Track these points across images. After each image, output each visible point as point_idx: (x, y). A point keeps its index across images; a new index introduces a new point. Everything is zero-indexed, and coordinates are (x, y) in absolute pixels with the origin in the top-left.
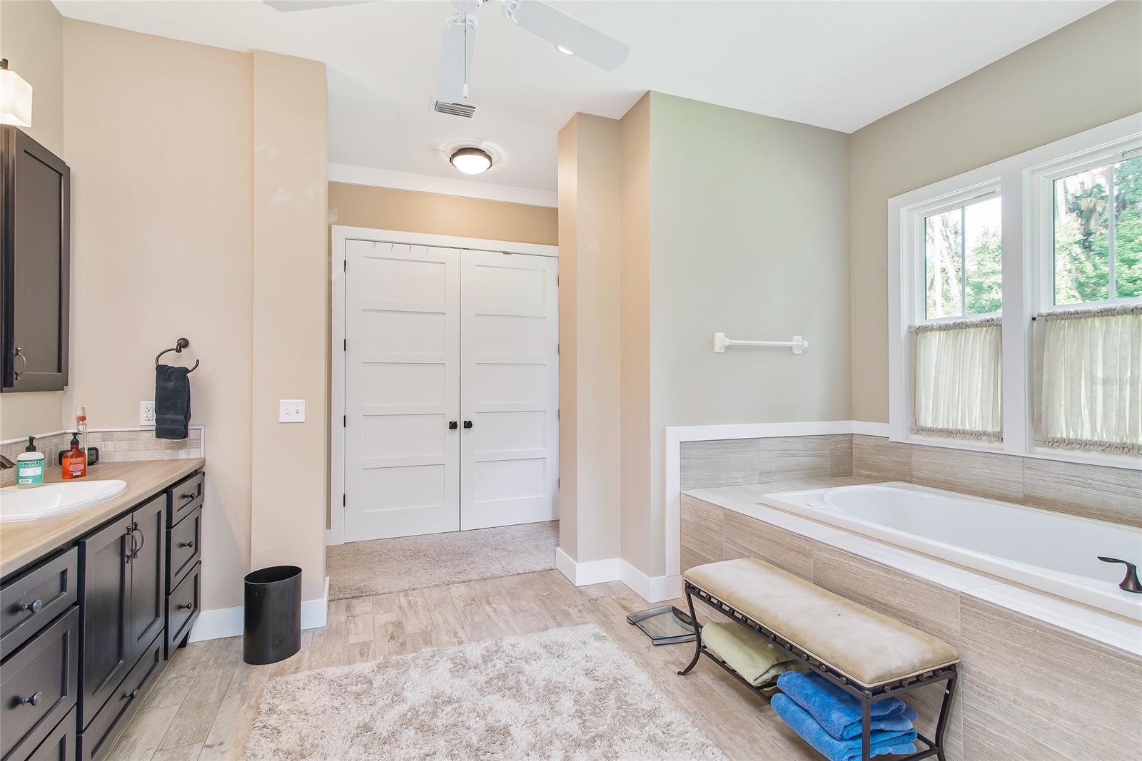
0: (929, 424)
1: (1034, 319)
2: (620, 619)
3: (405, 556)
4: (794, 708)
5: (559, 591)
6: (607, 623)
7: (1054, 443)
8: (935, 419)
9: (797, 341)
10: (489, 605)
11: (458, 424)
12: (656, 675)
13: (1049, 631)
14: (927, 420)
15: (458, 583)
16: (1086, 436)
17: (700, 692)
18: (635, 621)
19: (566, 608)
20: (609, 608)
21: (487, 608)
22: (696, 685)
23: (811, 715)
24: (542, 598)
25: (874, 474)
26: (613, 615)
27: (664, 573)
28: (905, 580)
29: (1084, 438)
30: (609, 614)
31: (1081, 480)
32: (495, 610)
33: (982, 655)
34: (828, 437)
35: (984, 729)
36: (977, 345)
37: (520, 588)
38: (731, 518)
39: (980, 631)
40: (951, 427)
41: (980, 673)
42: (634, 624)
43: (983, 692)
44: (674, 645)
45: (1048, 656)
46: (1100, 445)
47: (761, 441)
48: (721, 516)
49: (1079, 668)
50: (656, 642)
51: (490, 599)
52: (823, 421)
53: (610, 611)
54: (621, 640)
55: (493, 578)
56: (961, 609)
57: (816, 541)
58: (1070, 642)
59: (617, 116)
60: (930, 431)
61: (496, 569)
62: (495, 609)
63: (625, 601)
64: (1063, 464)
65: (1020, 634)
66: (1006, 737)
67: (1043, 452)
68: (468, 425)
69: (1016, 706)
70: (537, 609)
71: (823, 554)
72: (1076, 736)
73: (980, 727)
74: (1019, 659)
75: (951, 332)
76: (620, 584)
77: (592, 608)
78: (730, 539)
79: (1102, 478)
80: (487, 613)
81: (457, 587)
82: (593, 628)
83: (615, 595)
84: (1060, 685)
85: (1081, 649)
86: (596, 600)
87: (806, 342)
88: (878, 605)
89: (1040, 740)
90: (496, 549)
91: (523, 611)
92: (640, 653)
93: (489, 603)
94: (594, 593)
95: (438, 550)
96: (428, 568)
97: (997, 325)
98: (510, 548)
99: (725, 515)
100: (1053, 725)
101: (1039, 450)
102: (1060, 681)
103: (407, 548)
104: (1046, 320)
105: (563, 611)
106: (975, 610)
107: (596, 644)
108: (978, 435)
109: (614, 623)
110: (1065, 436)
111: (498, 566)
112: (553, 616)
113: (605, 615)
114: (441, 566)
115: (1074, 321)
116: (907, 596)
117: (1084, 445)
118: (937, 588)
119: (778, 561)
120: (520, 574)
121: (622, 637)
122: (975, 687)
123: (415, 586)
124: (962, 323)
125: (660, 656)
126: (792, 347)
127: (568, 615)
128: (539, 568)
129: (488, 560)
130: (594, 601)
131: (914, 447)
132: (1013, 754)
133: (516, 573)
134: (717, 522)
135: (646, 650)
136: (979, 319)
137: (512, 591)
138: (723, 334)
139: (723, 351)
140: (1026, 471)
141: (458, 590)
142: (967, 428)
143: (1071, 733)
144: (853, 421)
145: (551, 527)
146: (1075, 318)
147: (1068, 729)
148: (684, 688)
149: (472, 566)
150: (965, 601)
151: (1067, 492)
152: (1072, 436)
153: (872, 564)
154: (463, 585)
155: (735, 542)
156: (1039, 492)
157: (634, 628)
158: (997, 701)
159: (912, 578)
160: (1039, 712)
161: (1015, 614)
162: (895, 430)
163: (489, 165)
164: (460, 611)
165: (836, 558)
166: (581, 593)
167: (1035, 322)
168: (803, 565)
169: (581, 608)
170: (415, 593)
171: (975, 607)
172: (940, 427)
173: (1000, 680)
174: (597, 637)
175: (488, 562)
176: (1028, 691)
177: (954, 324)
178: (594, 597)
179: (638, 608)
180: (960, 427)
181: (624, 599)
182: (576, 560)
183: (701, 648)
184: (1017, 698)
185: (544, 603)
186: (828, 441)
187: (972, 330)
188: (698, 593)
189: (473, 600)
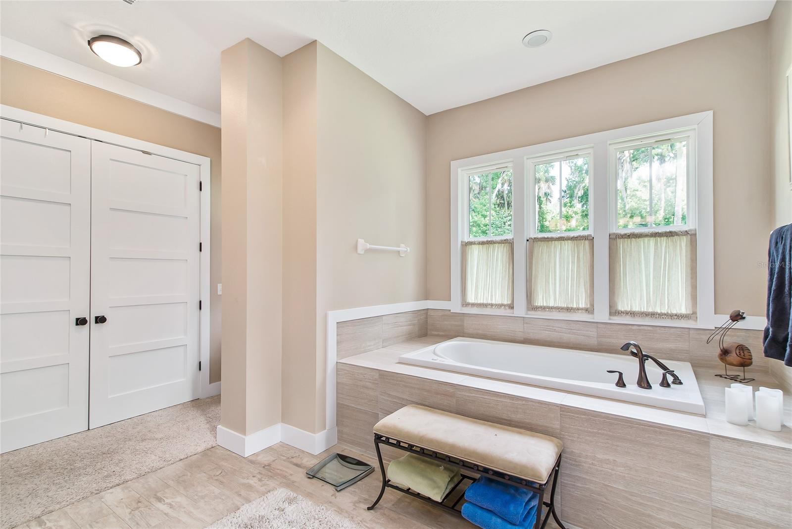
0: (473, 301)
1: (528, 240)
2: (299, 476)
3: (19, 476)
4: (479, 512)
5: (230, 466)
6: (289, 484)
7: (536, 308)
8: (476, 297)
9: (402, 248)
10: (160, 501)
11: (88, 319)
12: (352, 517)
13: (612, 419)
14: (471, 299)
15: (111, 488)
16: (551, 304)
17: (391, 519)
18: (312, 475)
19: (245, 481)
20: (284, 469)
21: (160, 506)
22: (385, 514)
23: (495, 513)
24: (216, 478)
25: (441, 333)
26: (291, 475)
27: (325, 428)
28: (524, 402)
29: (550, 305)
30: (287, 475)
31: (551, 328)
32: (171, 506)
33: (573, 440)
34: (417, 312)
35: (574, 485)
36: (500, 254)
37: (189, 474)
38: (385, 377)
39: (572, 427)
40: (485, 302)
41: (572, 452)
42: (314, 477)
43: (574, 463)
44: (352, 486)
45: (611, 434)
46: (558, 309)
47: (384, 318)
48: (377, 376)
49: (629, 437)
50: (339, 489)
51: (159, 494)
52: (416, 301)
53: (286, 472)
54: (309, 495)
55: (154, 471)
56: (560, 414)
57: (459, 385)
58: (624, 423)
59: (282, 54)
60: (473, 305)
61: (152, 461)
62: (170, 504)
63: (294, 459)
64: (542, 320)
65: (596, 423)
66: (587, 486)
67: (533, 314)
68: (101, 320)
69: (594, 467)
70: (217, 491)
71: (463, 393)
72: (626, 475)
73: (572, 485)
74: (595, 438)
75: (485, 246)
76: (283, 445)
77: (270, 474)
78: (385, 393)
79: (560, 326)
80: (162, 511)
81: (112, 493)
82: (282, 493)
83: (284, 456)
84: (618, 448)
85: (630, 426)
86: (269, 465)
87: (408, 249)
88: (504, 421)
89: (606, 483)
90: (144, 440)
91: (203, 497)
92: (330, 502)
93: (159, 500)
94: (265, 459)
95: (66, 457)
96: (62, 481)
97: (510, 243)
98: (159, 436)
99: (380, 375)
100: (613, 472)
101: (529, 312)
102: (618, 446)
103: (19, 465)
104: (534, 241)
105: (244, 484)
106: (569, 414)
107: (293, 507)
108: (499, 306)
109: (295, 482)
110: (542, 305)
111: (153, 457)
112: (236, 493)
113: (285, 477)
114: (80, 475)
115: (547, 242)
116: (525, 413)
117: (551, 308)
118: (545, 404)
119: (427, 404)
120: (182, 460)
121: (309, 492)
122: (568, 461)
123: (51, 508)
124: (492, 241)
125: (346, 498)
126: (399, 251)
127: (250, 487)
128: (200, 449)
129: (139, 454)
130: (267, 467)
131: (465, 315)
132: (591, 495)
133: (178, 459)
134: (373, 381)
135: (334, 497)
136: (500, 239)
137: (181, 479)
138: (363, 240)
139: (362, 252)
140: (525, 325)
141: (113, 497)
142: (494, 302)
143: (624, 474)
144: (428, 301)
145: (193, 407)
146: (547, 241)
147: (623, 473)
148: (379, 521)
149: (122, 465)
150: (563, 409)
151: (545, 335)
152: (545, 305)
153: (501, 396)
154: (118, 489)
155: (389, 394)
156: (532, 336)
157: (314, 481)
158: (582, 466)
159: (528, 401)
160: (606, 467)
161: (593, 412)
162: (454, 306)
163: (138, 61)
164: (127, 520)
165: (474, 395)
166: (252, 462)
167: (528, 242)
168: (448, 403)
169: (259, 476)
170: (54, 516)
171: (569, 412)
172: (479, 302)
173: (584, 453)
174: (291, 501)
175: (139, 456)
176: (600, 456)
177: (487, 241)
178: (266, 463)
179: (311, 463)
180: (489, 302)
181: (292, 458)
182: (244, 433)
183: (386, 483)
184: (594, 462)
185: (222, 483)
186: (416, 314)
187: (497, 245)
188: (387, 442)
189: (139, 502)
